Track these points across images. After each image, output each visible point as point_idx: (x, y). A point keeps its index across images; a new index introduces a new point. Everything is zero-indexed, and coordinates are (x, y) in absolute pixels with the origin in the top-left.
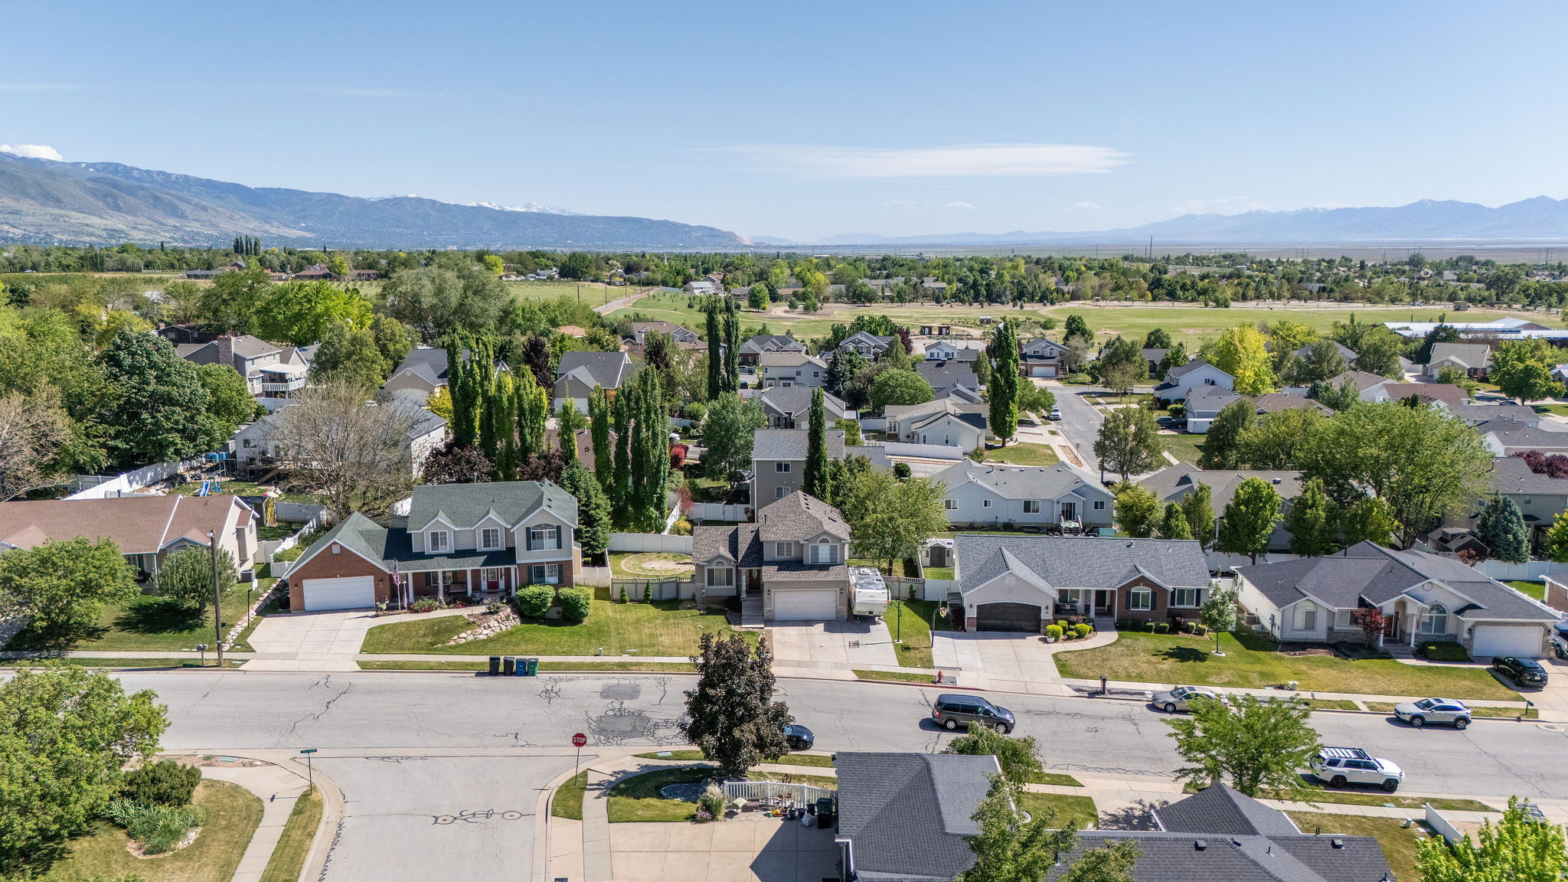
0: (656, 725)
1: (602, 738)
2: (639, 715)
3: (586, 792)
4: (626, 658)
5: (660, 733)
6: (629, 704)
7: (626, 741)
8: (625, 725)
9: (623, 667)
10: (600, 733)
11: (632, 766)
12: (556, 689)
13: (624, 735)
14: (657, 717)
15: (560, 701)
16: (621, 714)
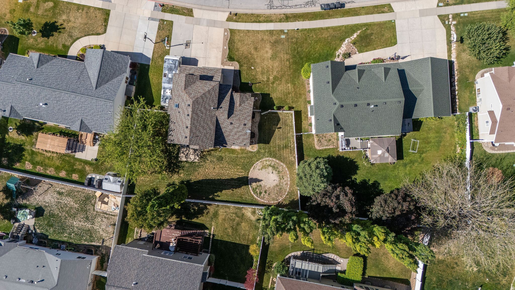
4: (286, 27)
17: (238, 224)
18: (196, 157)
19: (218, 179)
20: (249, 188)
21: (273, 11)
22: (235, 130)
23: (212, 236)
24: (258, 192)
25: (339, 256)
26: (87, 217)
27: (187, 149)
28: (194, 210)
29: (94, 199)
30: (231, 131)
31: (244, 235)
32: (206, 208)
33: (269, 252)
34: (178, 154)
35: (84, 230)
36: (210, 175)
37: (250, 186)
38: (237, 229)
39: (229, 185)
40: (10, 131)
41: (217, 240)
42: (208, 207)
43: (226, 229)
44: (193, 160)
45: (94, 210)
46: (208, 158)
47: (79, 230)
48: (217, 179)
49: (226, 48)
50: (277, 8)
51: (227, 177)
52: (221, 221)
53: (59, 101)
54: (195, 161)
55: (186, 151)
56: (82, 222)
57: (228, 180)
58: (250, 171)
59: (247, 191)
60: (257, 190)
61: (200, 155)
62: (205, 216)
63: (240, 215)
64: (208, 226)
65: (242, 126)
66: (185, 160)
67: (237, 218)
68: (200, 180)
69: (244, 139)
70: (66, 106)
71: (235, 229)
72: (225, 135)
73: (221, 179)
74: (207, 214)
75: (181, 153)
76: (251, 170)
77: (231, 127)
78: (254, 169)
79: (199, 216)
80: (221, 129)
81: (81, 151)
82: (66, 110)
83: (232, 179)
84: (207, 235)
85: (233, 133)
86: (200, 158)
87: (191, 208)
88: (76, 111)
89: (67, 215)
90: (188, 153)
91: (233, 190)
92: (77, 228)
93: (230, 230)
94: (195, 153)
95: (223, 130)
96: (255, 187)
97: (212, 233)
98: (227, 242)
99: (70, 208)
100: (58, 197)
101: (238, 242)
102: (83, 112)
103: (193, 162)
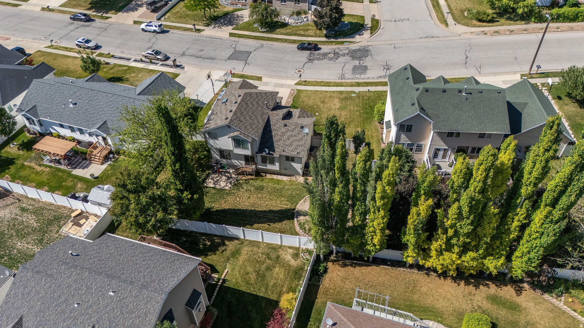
0: (348, 54)
1: (366, 49)
2: (354, 58)
3: (370, 26)
4: (357, 89)
5: (347, 51)
6: (356, 63)
7: (359, 48)
8: (359, 54)
9: (358, 84)
10: (367, 50)
11: (358, 38)
12: (385, 70)
13: (359, 50)
14: (347, 57)
15: (382, 64)
16: (360, 58)
17: (268, 269)
18: (227, 185)
19: (251, 210)
20: (293, 224)
21: (343, 81)
22: (289, 133)
23: (221, 281)
24: (307, 228)
25: (441, 323)
26: (42, 239)
27: (219, 176)
28: (205, 245)
29: (66, 221)
30: (284, 134)
31: (275, 285)
32: (224, 244)
33: (314, 311)
34: (205, 179)
35: (26, 255)
36: (241, 205)
37: (295, 219)
38: (264, 276)
39: (266, 218)
40: (11, 146)
41: (228, 288)
42: (227, 243)
43: (248, 273)
44: (223, 187)
45: (58, 232)
46: (245, 187)
47: (19, 253)
48: (249, 209)
49: (291, 100)
50: (348, 79)
51: (264, 209)
52: (241, 262)
53: (92, 101)
54: (226, 188)
55: (217, 177)
56: (30, 244)
57: (265, 211)
58: (299, 204)
59: (291, 228)
60: (306, 226)
61: (234, 183)
62: (219, 254)
63: (274, 256)
64: (218, 268)
65: (299, 128)
66: (213, 186)
67: (267, 261)
68: (225, 210)
69: (298, 146)
70: (96, 106)
71: (261, 276)
72: (275, 139)
73: (255, 210)
74: (222, 252)
75: (209, 179)
76: (301, 202)
77: (284, 130)
78: (304, 201)
79: (209, 254)
80: (270, 132)
81: (82, 168)
82: (94, 111)
83: (271, 211)
84: (214, 280)
85: (285, 137)
86: (233, 186)
87: (200, 242)
88: (105, 111)
89: (14, 234)
90: (218, 180)
91: (270, 225)
92: (18, 250)
93: (253, 277)
94: (228, 180)
95: (273, 133)
96: (302, 222)
97: (223, 276)
98: (244, 293)
99: (25, 226)
100: (19, 213)
101: (262, 295)
102: (112, 112)
103: (222, 190)
